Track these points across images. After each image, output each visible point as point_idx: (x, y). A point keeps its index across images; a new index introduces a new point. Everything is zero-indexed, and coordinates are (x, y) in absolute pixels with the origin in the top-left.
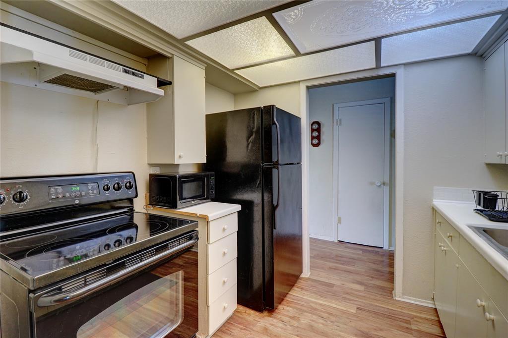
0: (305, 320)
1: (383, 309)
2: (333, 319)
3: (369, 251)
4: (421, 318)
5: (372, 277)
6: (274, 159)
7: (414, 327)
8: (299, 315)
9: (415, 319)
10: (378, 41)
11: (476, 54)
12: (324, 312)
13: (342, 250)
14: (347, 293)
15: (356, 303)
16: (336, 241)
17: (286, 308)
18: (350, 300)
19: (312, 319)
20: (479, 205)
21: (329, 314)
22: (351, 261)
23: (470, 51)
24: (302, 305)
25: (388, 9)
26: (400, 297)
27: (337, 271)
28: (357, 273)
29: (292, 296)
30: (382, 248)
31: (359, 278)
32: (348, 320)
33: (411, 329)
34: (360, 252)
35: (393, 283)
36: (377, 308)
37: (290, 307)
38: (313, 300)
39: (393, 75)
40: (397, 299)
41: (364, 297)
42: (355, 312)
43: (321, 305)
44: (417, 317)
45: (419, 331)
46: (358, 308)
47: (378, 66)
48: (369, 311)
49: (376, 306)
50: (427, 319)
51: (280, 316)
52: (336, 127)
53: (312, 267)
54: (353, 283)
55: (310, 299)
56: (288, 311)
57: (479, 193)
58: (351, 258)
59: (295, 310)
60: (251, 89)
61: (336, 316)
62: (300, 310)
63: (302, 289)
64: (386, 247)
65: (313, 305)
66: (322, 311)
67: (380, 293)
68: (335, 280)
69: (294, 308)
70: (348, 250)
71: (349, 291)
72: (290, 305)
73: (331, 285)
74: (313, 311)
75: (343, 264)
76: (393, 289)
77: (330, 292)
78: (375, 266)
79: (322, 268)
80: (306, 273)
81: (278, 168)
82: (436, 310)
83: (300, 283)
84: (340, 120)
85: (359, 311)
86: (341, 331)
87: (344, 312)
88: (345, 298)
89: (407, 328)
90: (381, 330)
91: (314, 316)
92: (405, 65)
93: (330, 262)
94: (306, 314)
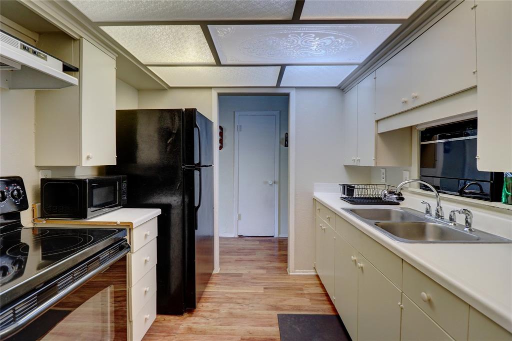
0: (224, 310)
1: (284, 284)
2: (247, 302)
4: (309, 284)
5: (271, 261)
6: (196, 161)
7: (305, 292)
8: (218, 307)
9: (306, 286)
10: (283, 67)
11: (340, 88)
12: (240, 299)
13: (242, 244)
14: (255, 279)
15: (262, 284)
16: (237, 236)
17: (204, 304)
18: (257, 283)
19: (230, 307)
20: (344, 194)
21: (244, 299)
22: (253, 251)
23: (336, 85)
24: (220, 298)
25: (296, 47)
26: (292, 272)
27: (243, 262)
28: (259, 260)
29: (208, 293)
30: (273, 236)
31: (260, 264)
32: (259, 300)
33: (304, 294)
34: (258, 243)
35: (287, 262)
36: (279, 284)
37: (208, 302)
38: (228, 291)
39: (288, 95)
40: (291, 274)
41: (267, 278)
42: (263, 292)
43: (235, 293)
44: (306, 284)
45: (309, 294)
46: (265, 288)
47: (278, 86)
48: (274, 288)
49: (278, 283)
50: (312, 284)
51: (201, 313)
52: (236, 133)
53: (221, 263)
54: (257, 269)
55: (225, 291)
56: (207, 306)
57: (344, 186)
58: (251, 249)
59: (214, 304)
60: (162, 88)
61: (249, 299)
62: (218, 302)
63: (216, 284)
64: (276, 236)
65: (229, 295)
66: (236, 298)
67: (279, 272)
68: (242, 269)
69: (212, 302)
70: (248, 243)
71: (255, 276)
72: (208, 300)
73: (240, 275)
74: (229, 300)
75: (246, 255)
76: (287, 267)
77: (240, 281)
78: (270, 252)
79: (230, 262)
80: (217, 270)
81: (200, 170)
82: (317, 276)
83: (214, 279)
84: (240, 126)
85: (267, 290)
86: (256, 310)
87: (255, 294)
88: (253, 283)
89: (302, 294)
90: (285, 300)
91: (232, 305)
92: (297, 88)
93: (235, 255)
94: (224, 304)
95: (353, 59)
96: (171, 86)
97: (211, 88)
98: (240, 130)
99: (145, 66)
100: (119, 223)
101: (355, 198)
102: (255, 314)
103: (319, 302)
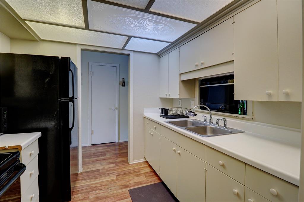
0: (92, 196)
1: (127, 171)
2: (107, 187)
3: (110, 146)
4: (143, 167)
5: (117, 158)
6: (71, 95)
7: (142, 173)
8: (87, 195)
9: (141, 169)
10: (130, 37)
11: (158, 54)
12: (101, 186)
13: (95, 150)
14: (109, 171)
15: (115, 173)
16: (90, 145)
17: (76, 196)
18: (111, 173)
19: (96, 193)
20: (163, 113)
21: (104, 186)
22: (103, 153)
23: (156, 52)
24: (86, 189)
25: (142, 26)
26: (132, 162)
27: (98, 162)
28: (109, 159)
29: (77, 187)
30: (115, 142)
31: (110, 161)
32: (115, 184)
33: (141, 174)
34: (106, 147)
35: (127, 157)
37: (79, 194)
38: (91, 183)
40: (131, 163)
41: (117, 169)
42: (116, 178)
43: (97, 183)
44: (141, 168)
45: (144, 173)
46: (117, 176)
47: (123, 49)
48: (122, 175)
49: (124, 171)
50: (144, 167)
52: (90, 76)
53: (83, 164)
54: (109, 164)
56: (79, 197)
57: (162, 109)
58: (102, 152)
59: (83, 194)
61: (108, 185)
62: (86, 192)
63: (82, 180)
64: (117, 141)
65: (93, 186)
66: (99, 186)
67: (123, 164)
68: (99, 166)
69: (81, 193)
70: (99, 148)
71: (109, 169)
72: (78, 193)
73: (99, 170)
74: (94, 189)
75: (99, 157)
76: (128, 160)
77: (99, 174)
78: (117, 152)
79: (89, 163)
80: (81, 170)
81: (73, 102)
82: (147, 162)
83: (80, 177)
84: (93, 72)
85: (118, 177)
86: (114, 191)
87: (111, 181)
88: (109, 174)
89: (140, 174)
90: (131, 180)
91: (96, 191)
92: (134, 51)
93: (92, 158)
94: (91, 192)
95: (169, 39)
96: (42, 38)
97: (76, 44)
98: (93, 75)
99: (23, 20)
100: (7, 147)
101: (170, 115)
102: (114, 193)
103: (151, 177)
